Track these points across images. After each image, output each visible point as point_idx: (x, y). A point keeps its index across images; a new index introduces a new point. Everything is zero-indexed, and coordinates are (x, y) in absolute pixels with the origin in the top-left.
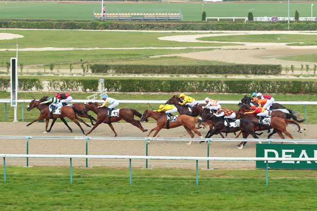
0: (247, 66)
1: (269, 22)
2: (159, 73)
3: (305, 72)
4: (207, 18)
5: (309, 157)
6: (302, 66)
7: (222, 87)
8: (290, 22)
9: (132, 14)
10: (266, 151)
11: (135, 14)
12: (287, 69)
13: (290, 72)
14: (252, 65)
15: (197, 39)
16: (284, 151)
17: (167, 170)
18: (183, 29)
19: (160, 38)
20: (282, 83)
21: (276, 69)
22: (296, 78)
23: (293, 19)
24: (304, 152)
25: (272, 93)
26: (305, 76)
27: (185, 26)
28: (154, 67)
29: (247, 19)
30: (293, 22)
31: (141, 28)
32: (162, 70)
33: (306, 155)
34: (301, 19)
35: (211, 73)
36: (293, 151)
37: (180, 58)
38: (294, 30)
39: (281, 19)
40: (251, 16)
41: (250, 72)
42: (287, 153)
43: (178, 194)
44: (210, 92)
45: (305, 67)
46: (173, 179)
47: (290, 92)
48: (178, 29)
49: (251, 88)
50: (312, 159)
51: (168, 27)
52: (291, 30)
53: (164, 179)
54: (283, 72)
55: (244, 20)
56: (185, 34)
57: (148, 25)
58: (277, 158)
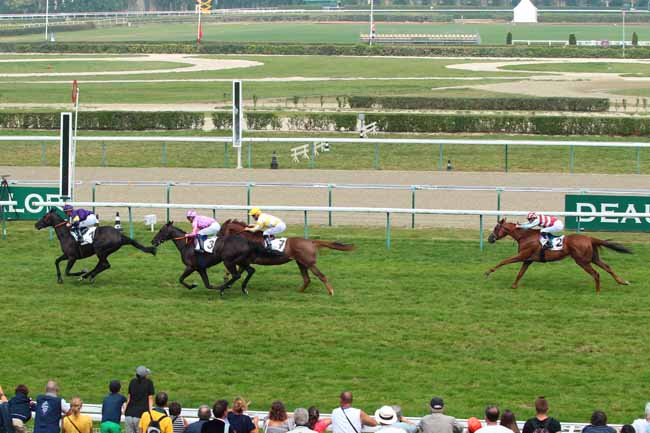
0: (563, 100)
1: (597, 47)
2: (442, 108)
3: (641, 109)
4: (513, 41)
5: (637, 211)
6: (638, 100)
7: (526, 127)
8: (626, 47)
9: (412, 36)
10: (579, 205)
11: (416, 36)
12: (617, 105)
13: (622, 109)
14: (569, 99)
15: (499, 68)
16: (604, 206)
17: (440, 231)
18: (480, 55)
19: (449, 67)
20: (608, 121)
21: (603, 105)
22: (628, 116)
23: (629, 43)
24: (631, 207)
25: (593, 134)
26: (641, 114)
27: (483, 52)
28: (436, 100)
29: (567, 43)
30: (629, 47)
31: (424, 53)
32: (446, 104)
33: (634, 210)
34: (640, 43)
35: (513, 109)
36: (616, 205)
37: (472, 90)
38: (631, 57)
39: (613, 43)
40: (572, 40)
41: (567, 108)
42: (608, 209)
43: (453, 262)
44: (509, 132)
45: (641, 102)
46: (448, 242)
47: (620, 134)
48: (473, 56)
49: (566, 128)
50: (642, 215)
51: (460, 53)
52: (627, 58)
53: (436, 241)
54: (612, 109)
55: (564, 44)
56: (483, 61)
57: (432, 50)
58: (594, 213)
